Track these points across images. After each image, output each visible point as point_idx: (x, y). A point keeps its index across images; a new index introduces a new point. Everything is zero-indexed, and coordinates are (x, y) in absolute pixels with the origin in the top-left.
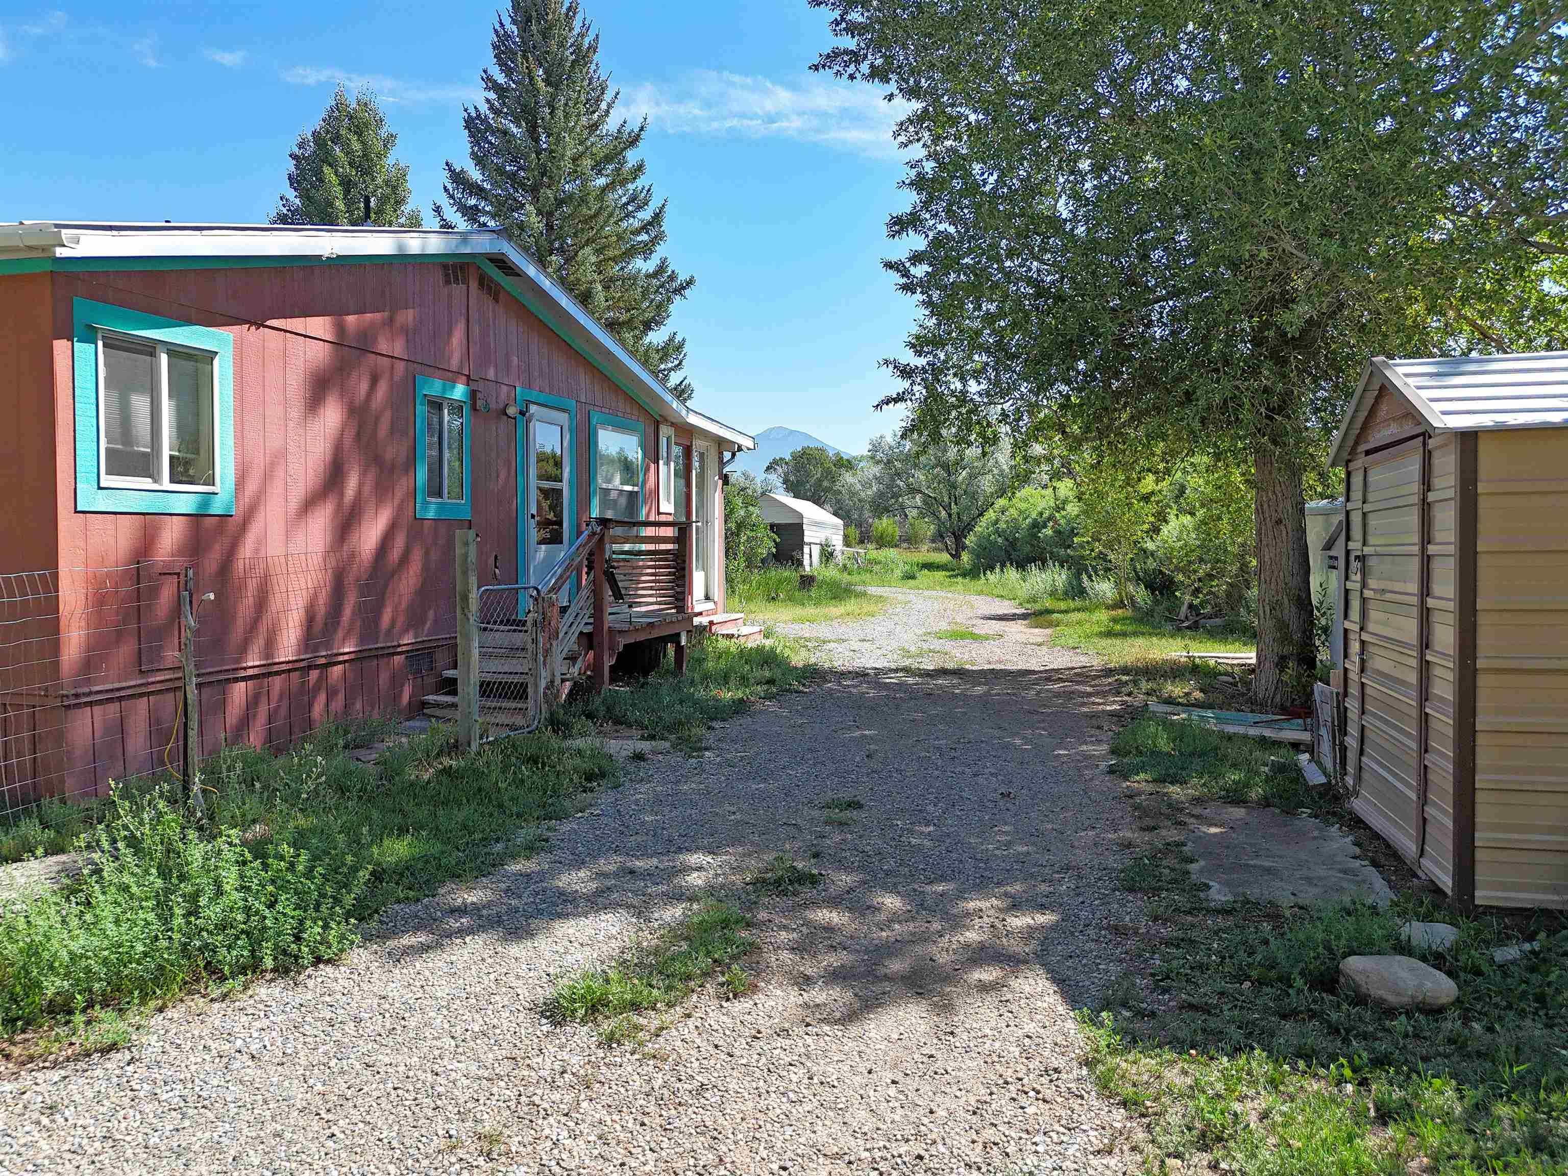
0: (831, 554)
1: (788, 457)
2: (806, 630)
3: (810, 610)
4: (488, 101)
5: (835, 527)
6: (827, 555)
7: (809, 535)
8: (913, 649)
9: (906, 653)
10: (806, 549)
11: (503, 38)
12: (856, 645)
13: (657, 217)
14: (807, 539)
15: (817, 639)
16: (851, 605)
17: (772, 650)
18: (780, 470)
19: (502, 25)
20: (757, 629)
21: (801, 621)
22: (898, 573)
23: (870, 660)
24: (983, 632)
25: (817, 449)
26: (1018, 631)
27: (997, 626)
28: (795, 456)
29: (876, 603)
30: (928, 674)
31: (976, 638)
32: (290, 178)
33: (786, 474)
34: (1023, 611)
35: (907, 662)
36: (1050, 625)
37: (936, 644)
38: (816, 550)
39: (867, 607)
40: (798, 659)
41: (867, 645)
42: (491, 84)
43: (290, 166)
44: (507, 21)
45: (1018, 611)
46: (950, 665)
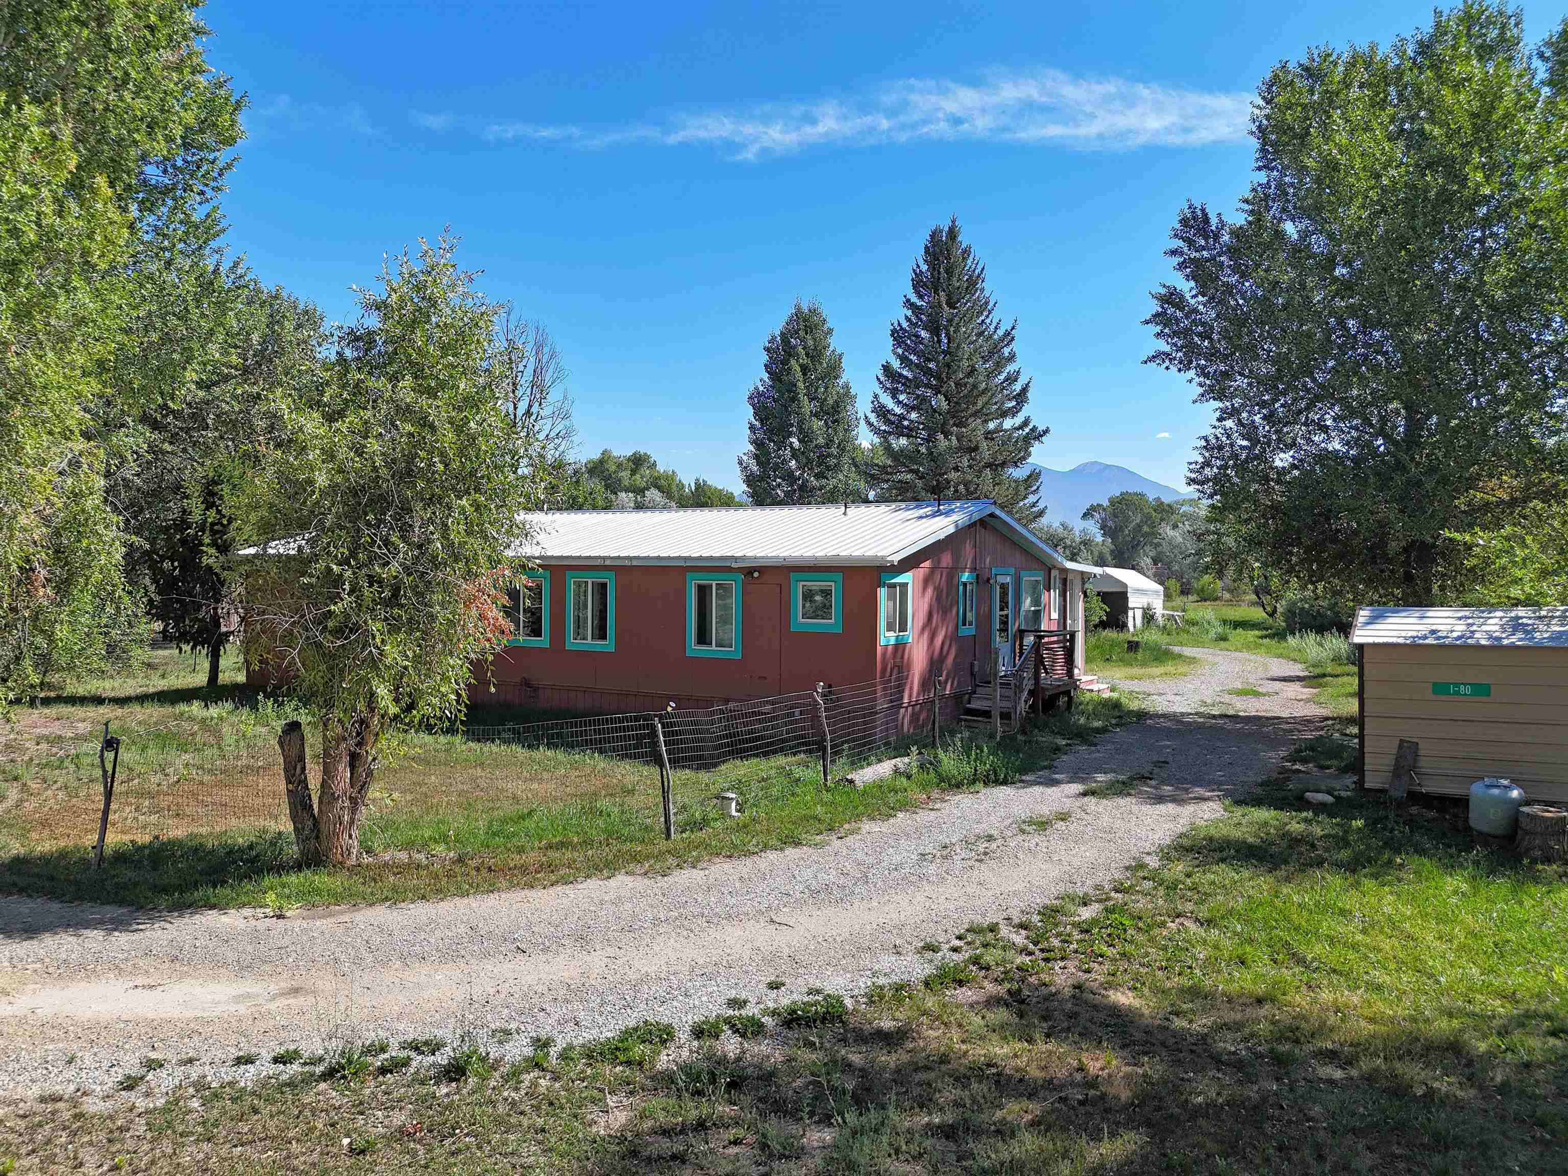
0: (1152, 617)
1: (1106, 503)
2: (1135, 686)
3: (1136, 671)
4: (906, 317)
5: (1156, 592)
6: (1149, 617)
7: (1134, 601)
8: (1209, 701)
9: (1204, 703)
10: (1130, 613)
11: (918, 274)
12: (1170, 697)
13: (1025, 390)
14: (1130, 605)
15: (1144, 693)
16: (1169, 668)
17: (1118, 700)
18: (1097, 515)
19: (918, 267)
20: (1106, 686)
21: (1132, 678)
22: (1212, 634)
23: (1180, 706)
24: (1264, 691)
25: (1136, 494)
26: (1295, 690)
27: (1278, 685)
28: (1112, 501)
29: (1190, 663)
30: (1214, 717)
31: (1257, 694)
32: (766, 366)
33: (1104, 520)
34: (1306, 673)
35: (1202, 710)
36: (1320, 686)
37: (1226, 698)
38: (1139, 614)
39: (1183, 669)
40: (1134, 706)
41: (1178, 698)
42: (909, 304)
43: (765, 358)
44: (921, 262)
45: (1301, 674)
46: (1231, 712)
